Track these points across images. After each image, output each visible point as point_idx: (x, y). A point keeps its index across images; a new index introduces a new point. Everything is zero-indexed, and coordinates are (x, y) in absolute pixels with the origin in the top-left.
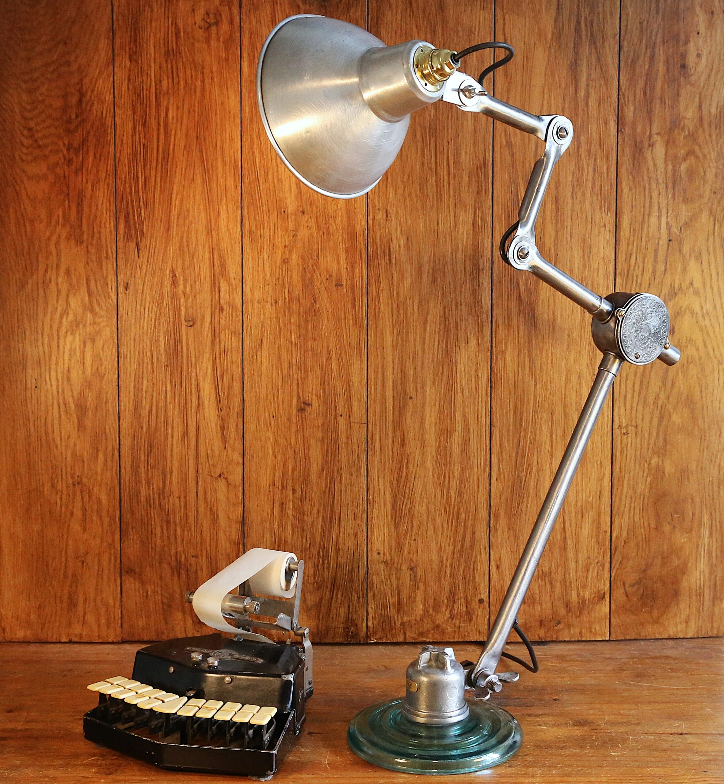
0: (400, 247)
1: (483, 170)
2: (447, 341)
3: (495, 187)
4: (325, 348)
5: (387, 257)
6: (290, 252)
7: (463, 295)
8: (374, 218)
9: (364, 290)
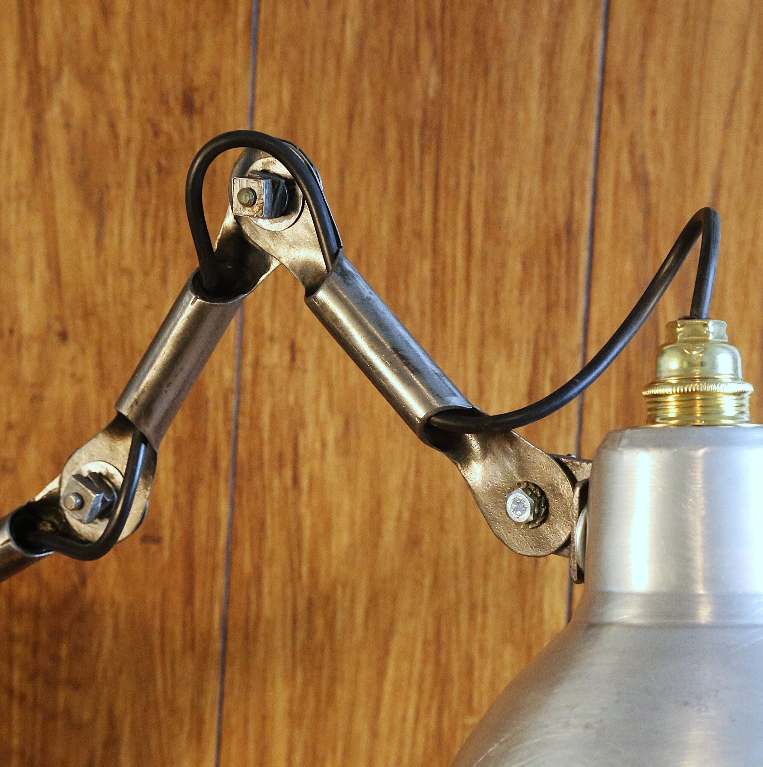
0: (324, 445)
1: (564, 247)
2: (440, 711)
3: (595, 295)
4: (103, 713)
5: (288, 473)
6: (23, 441)
7: (491, 585)
8: (256, 363)
9: (221, 557)
